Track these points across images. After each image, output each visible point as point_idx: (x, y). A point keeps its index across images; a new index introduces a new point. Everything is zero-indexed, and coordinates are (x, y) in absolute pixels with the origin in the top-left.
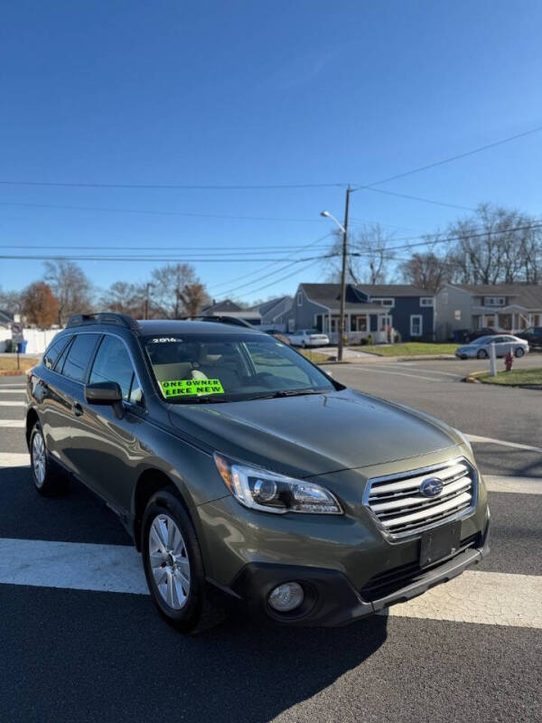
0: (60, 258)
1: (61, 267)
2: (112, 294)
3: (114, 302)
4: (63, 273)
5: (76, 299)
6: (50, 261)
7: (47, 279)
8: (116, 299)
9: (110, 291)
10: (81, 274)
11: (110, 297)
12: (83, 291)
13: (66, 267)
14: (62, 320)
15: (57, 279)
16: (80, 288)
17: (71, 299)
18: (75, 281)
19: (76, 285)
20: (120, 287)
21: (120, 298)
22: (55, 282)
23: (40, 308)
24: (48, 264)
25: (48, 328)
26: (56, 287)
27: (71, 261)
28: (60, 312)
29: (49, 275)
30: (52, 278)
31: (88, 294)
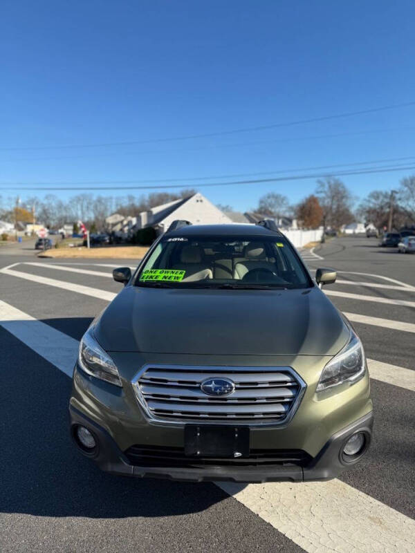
0: (329, 176)
1: (329, 183)
2: (369, 201)
3: (370, 208)
4: (330, 186)
5: (339, 207)
6: (321, 179)
7: (318, 193)
8: (371, 205)
9: (367, 198)
10: (343, 187)
11: (367, 204)
12: (344, 200)
13: (332, 182)
14: (326, 223)
15: (325, 192)
16: (343, 197)
17: (335, 207)
18: (338, 193)
19: (340, 196)
20: (376, 195)
21: (375, 204)
22: (322, 195)
23: (309, 215)
24: (319, 182)
25: (315, 228)
26: (324, 198)
27: (337, 177)
28: (325, 217)
29: (319, 190)
30: (321, 192)
31: (348, 203)
